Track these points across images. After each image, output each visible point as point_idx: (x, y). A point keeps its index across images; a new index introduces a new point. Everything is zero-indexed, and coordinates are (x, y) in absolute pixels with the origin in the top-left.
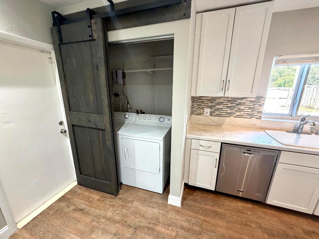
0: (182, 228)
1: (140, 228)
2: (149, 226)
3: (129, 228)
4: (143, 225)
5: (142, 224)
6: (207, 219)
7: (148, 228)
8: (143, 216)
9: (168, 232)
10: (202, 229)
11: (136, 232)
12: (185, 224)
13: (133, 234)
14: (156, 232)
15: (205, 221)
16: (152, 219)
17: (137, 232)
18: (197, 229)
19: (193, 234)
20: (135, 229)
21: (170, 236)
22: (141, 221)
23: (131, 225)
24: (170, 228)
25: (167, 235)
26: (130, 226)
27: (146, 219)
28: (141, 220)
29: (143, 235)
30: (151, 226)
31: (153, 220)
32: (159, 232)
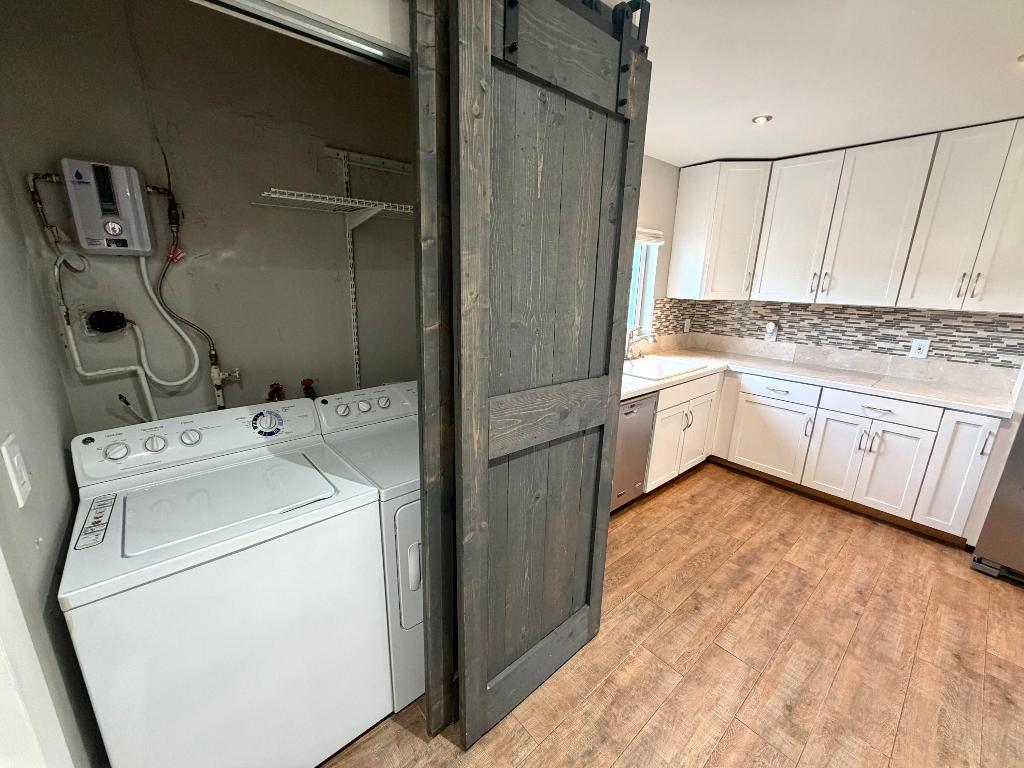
0: (639, 631)
1: (607, 724)
2: (609, 699)
3: (593, 760)
4: (601, 713)
5: (597, 715)
6: (634, 579)
7: (612, 704)
8: (574, 701)
9: (639, 662)
10: (651, 600)
11: (614, 742)
12: (633, 621)
13: (618, 753)
14: (631, 689)
15: (637, 586)
16: (591, 682)
17: (615, 738)
18: (648, 608)
19: (657, 621)
20: (603, 740)
21: (650, 663)
22: (585, 713)
23: (588, 747)
24: (631, 653)
25: (647, 669)
26: (590, 753)
27: (585, 694)
28: (581, 713)
29: (630, 724)
30: (611, 692)
31: (596, 682)
32: (634, 683)
